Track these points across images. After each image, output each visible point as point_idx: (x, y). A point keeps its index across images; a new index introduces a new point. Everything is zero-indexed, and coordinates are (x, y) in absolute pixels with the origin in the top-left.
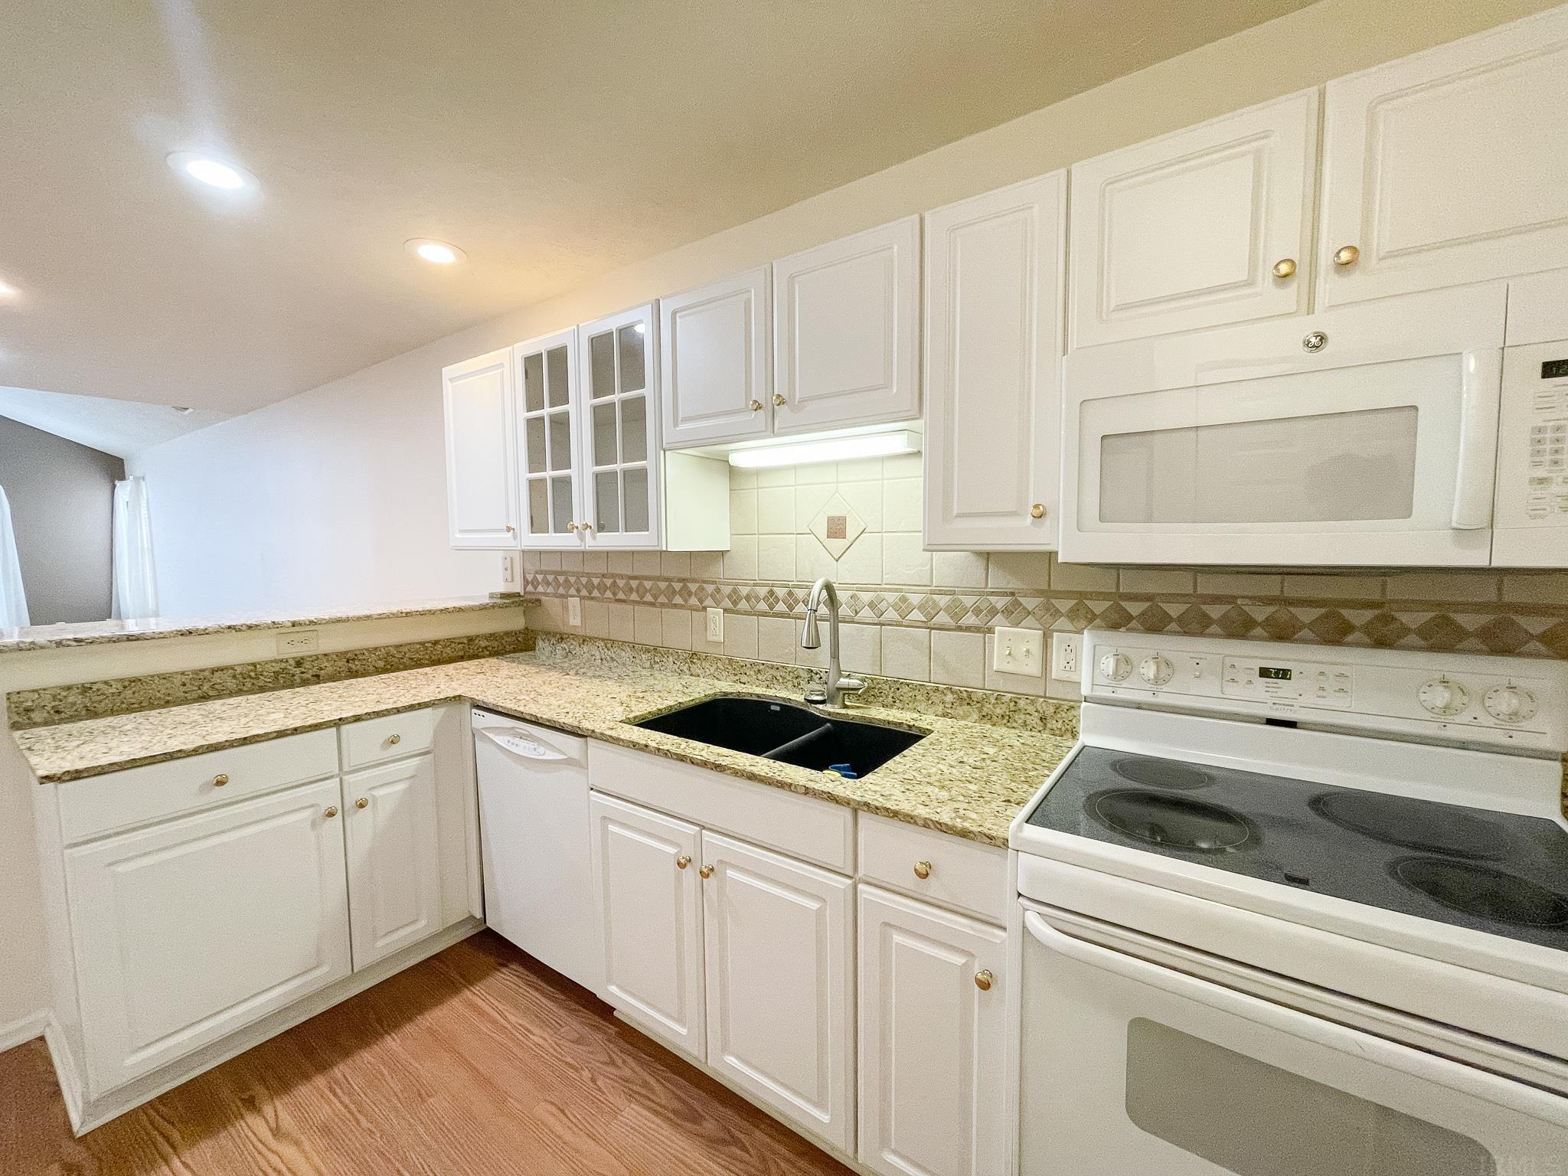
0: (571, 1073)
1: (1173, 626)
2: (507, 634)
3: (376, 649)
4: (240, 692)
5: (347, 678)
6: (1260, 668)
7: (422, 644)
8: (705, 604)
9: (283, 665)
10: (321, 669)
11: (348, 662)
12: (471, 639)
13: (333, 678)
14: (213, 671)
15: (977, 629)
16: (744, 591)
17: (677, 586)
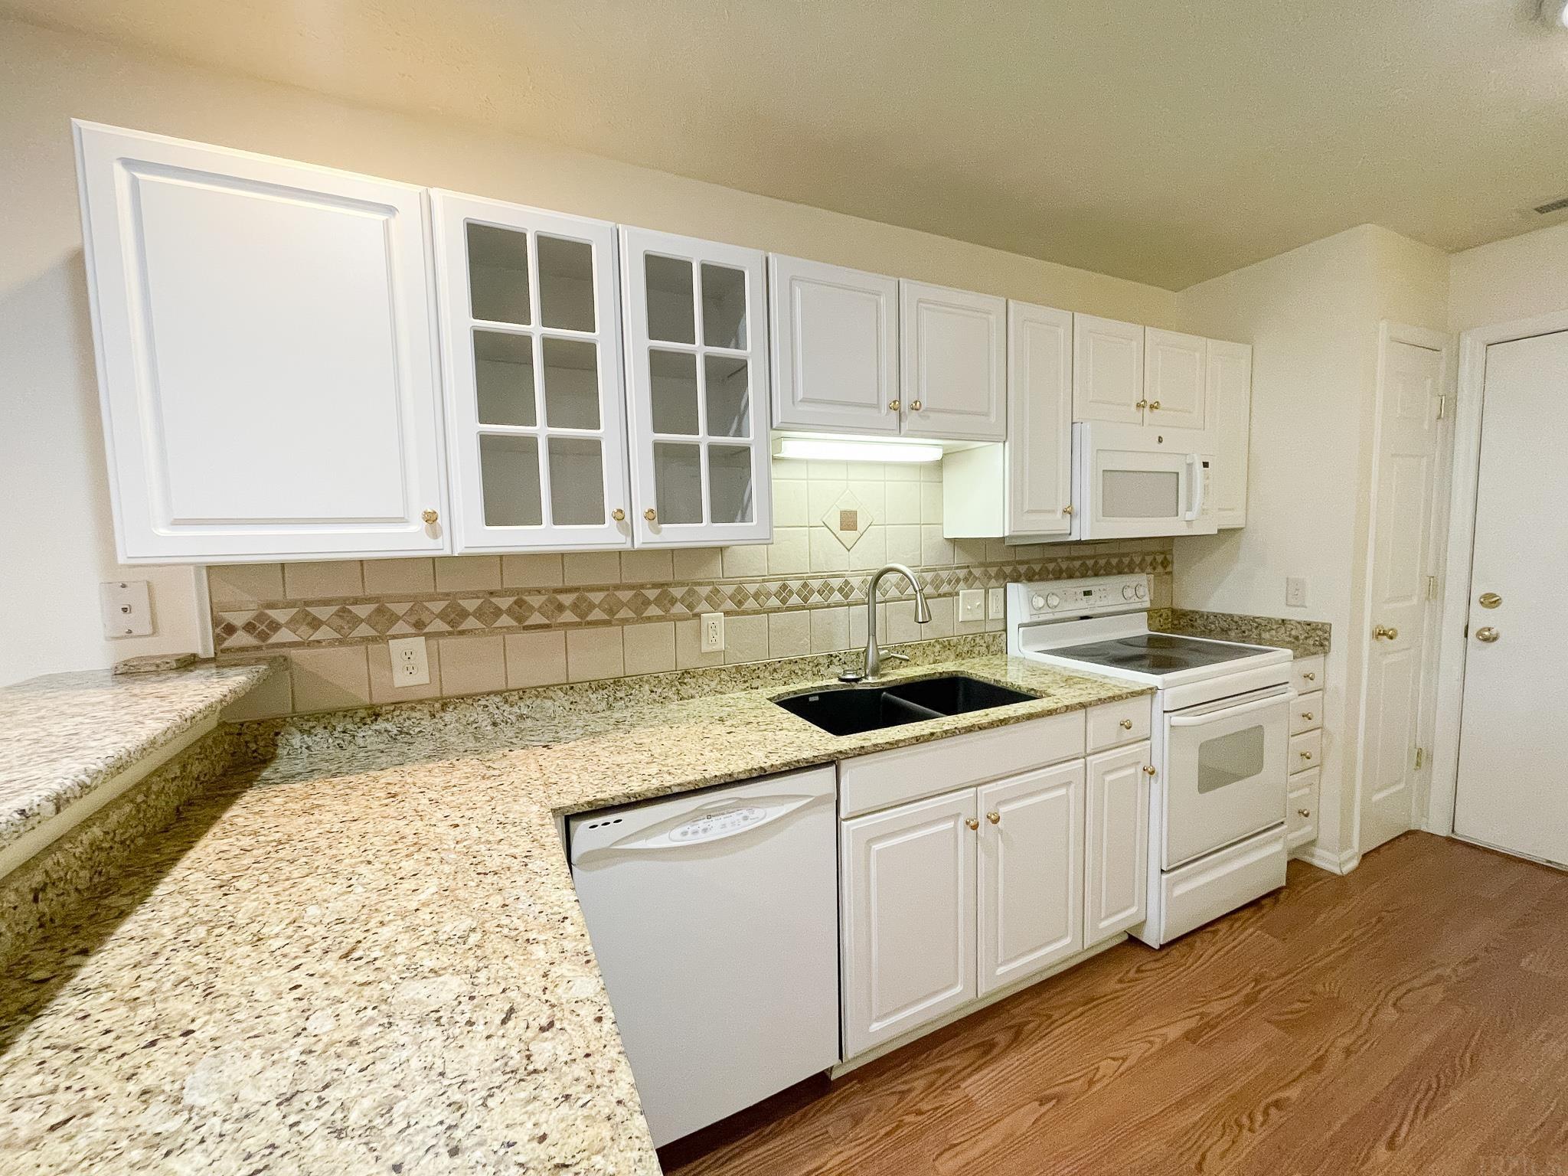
1: (1037, 577)
6: (1083, 591)
8: (696, 610)
15: (950, 595)
16: (752, 588)
17: (652, 594)
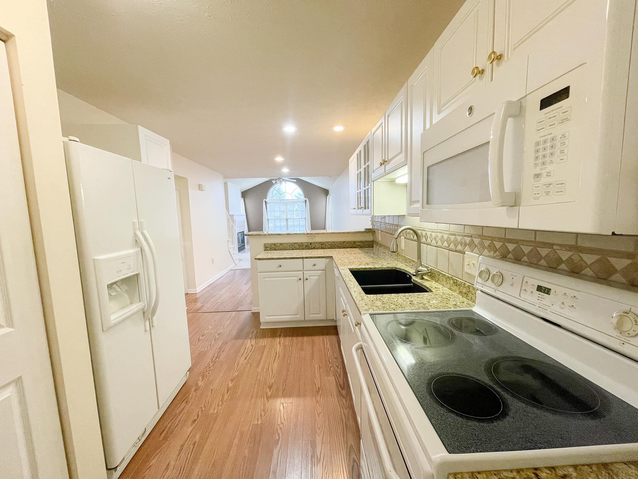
0: (328, 363)
2: (366, 241)
3: (328, 242)
4: (299, 249)
5: (321, 249)
6: (538, 285)
7: (340, 242)
9: (308, 244)
10: (315, 246)
11: (321, 245)
12: (354, 242)
13: (318, 249)
14: (295, 244)
15: (461, 252)
